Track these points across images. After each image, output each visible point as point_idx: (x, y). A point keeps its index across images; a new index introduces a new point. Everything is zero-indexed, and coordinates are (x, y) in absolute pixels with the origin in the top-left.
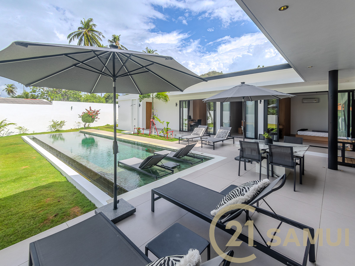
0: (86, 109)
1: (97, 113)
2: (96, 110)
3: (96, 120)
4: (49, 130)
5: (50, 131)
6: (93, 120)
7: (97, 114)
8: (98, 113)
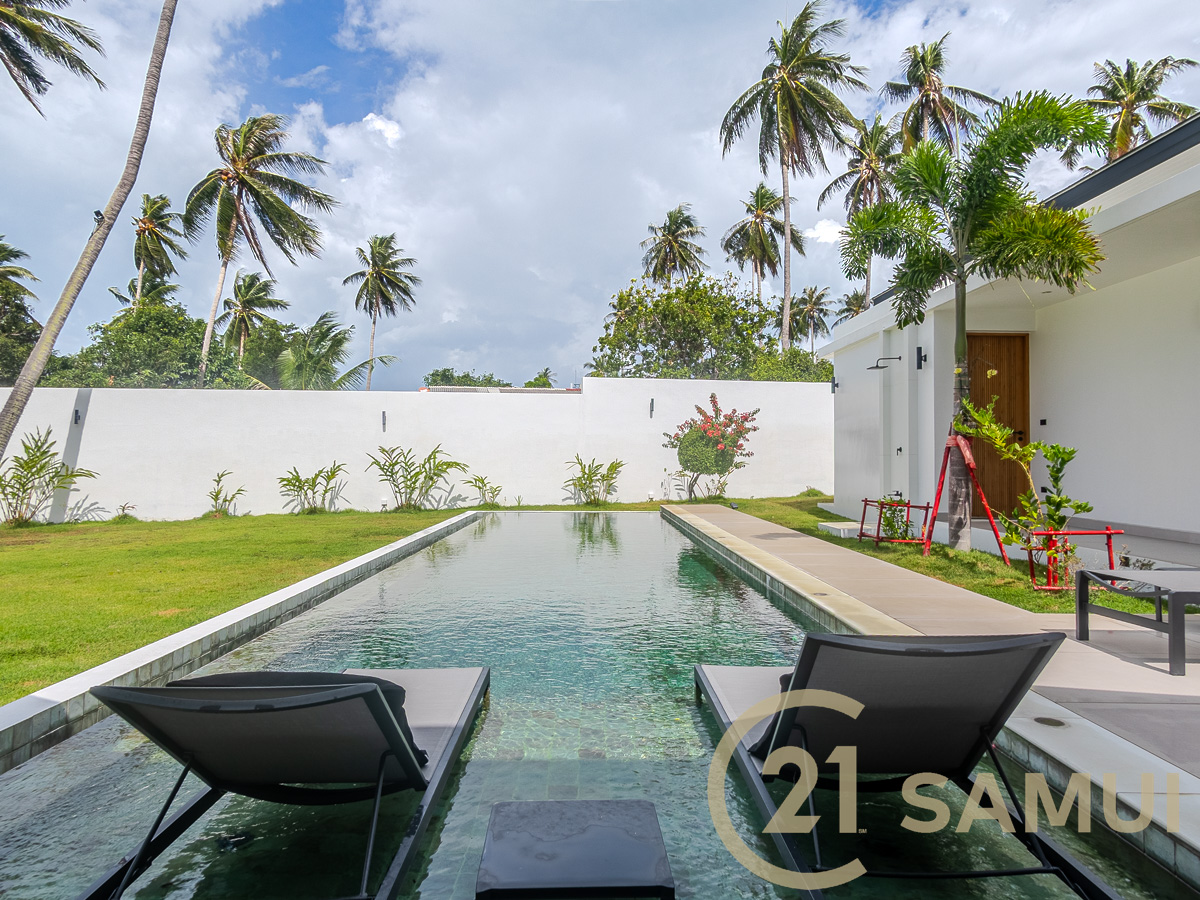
0: (698, 409)
1: (741, 425)
2: (740, 412)
3: (737, 459)
4: (570, 498)
5: (572, 502)
6: (724, 462)
7: (741, 432)
8: (748, 425)
